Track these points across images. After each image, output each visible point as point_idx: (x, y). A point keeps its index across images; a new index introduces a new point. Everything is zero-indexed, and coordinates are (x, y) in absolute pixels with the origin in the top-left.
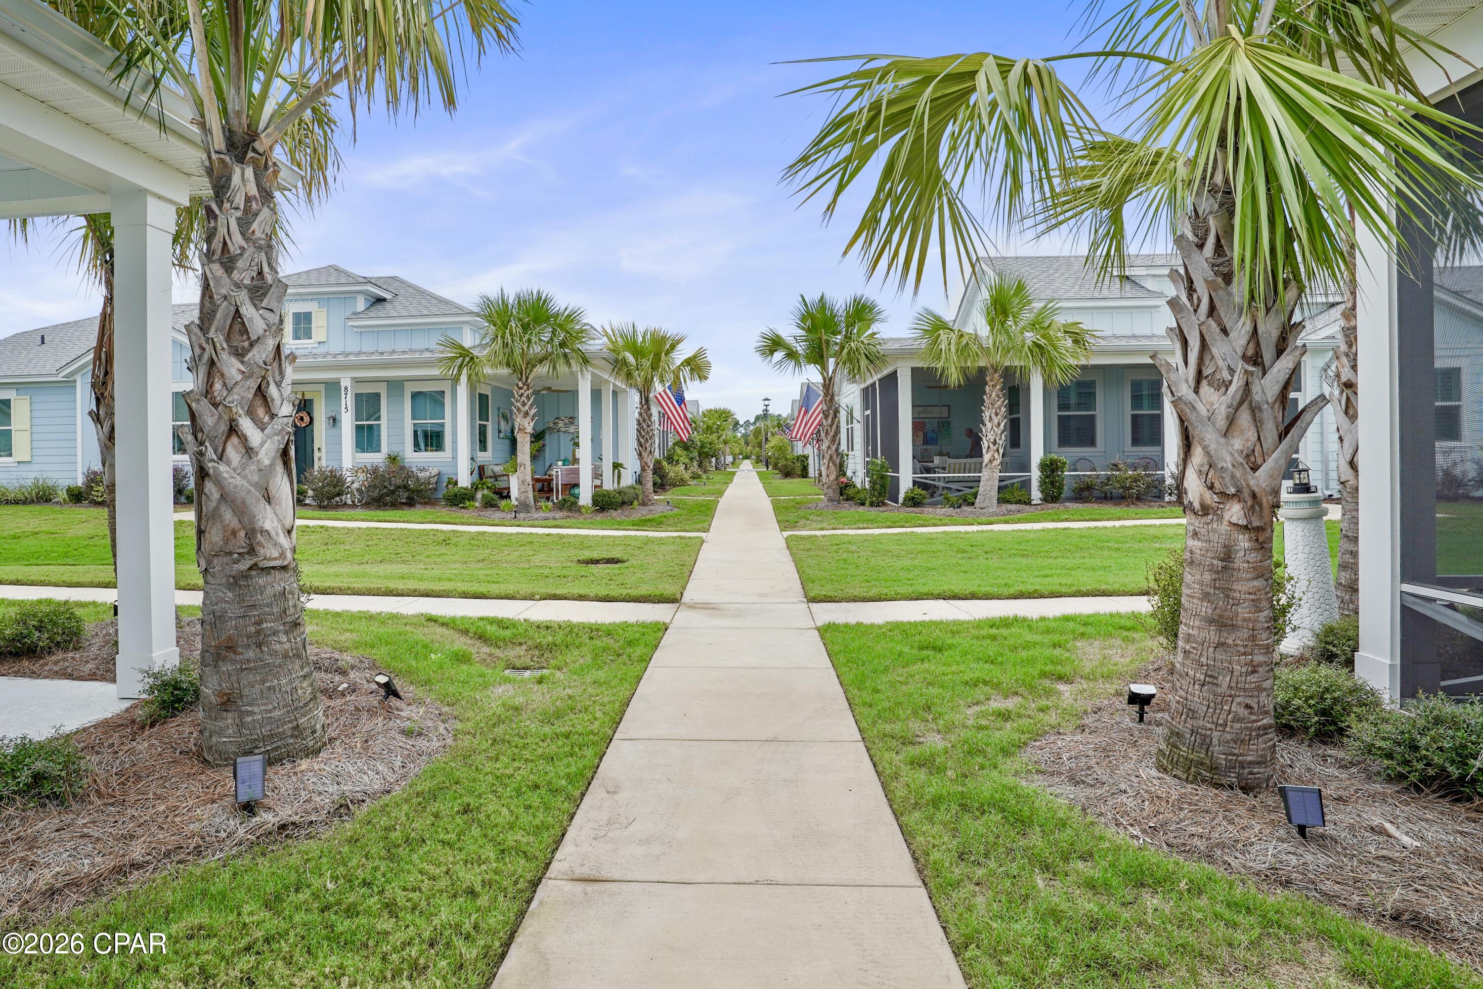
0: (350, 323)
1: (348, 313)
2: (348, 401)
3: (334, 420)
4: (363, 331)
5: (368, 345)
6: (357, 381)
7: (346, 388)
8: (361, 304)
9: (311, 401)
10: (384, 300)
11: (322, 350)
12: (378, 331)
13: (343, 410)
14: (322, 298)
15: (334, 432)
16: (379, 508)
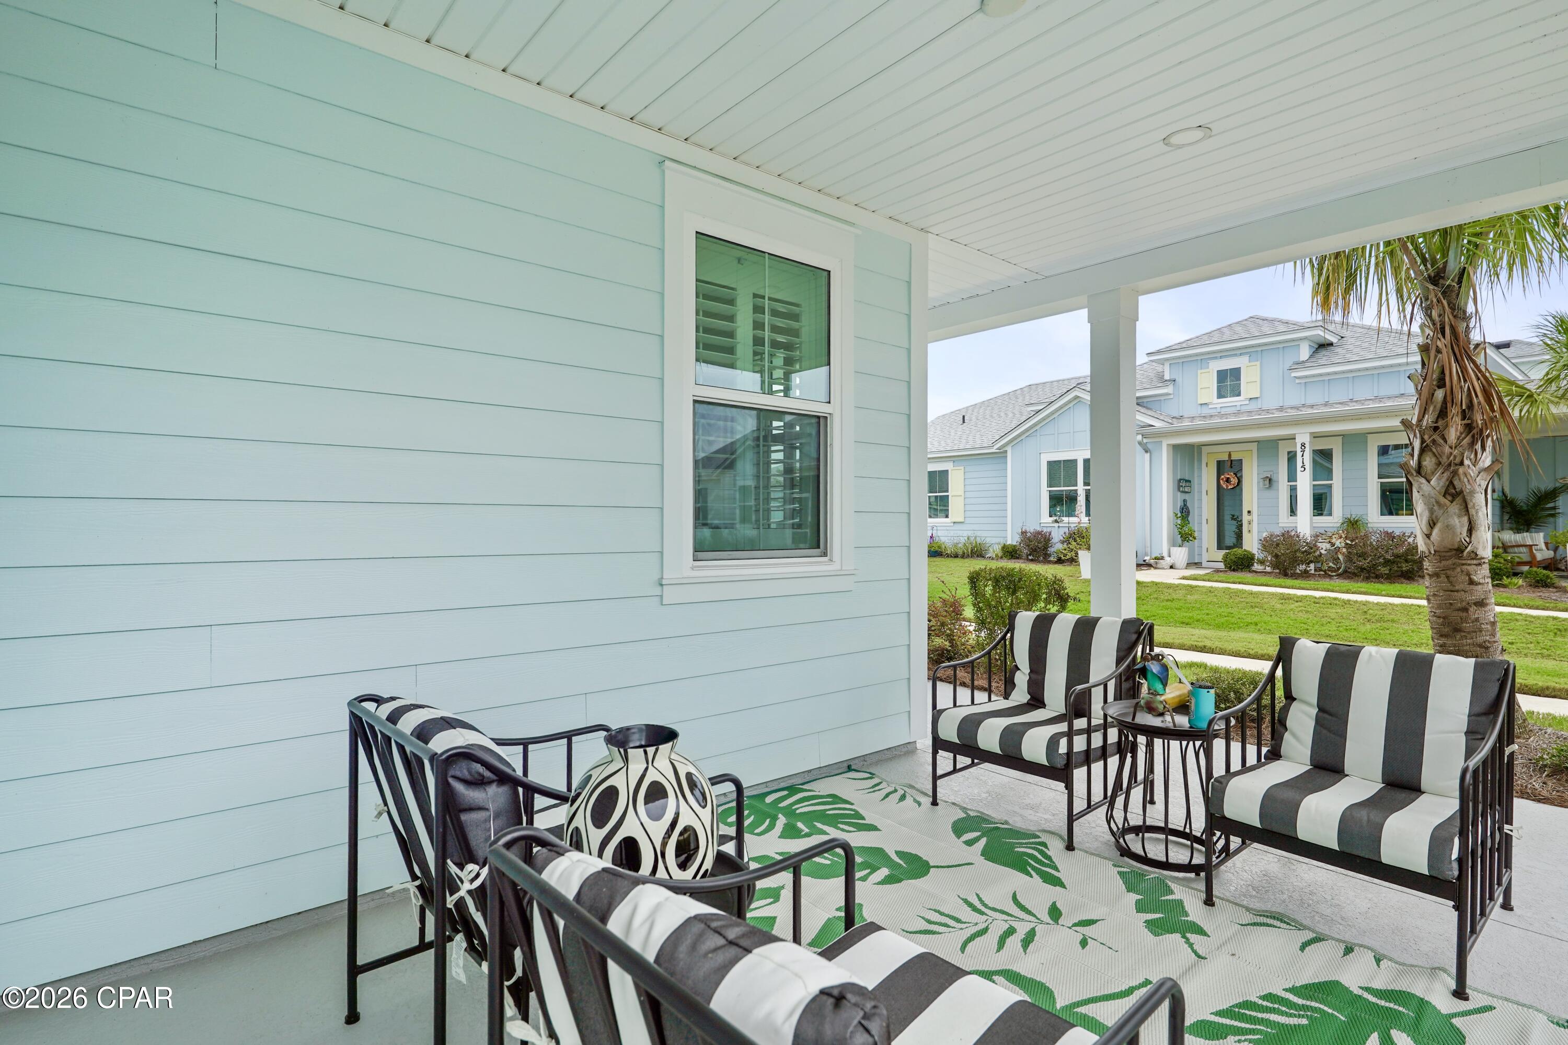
0: (1293, 374)
1: (1289, 364)
2: (1305, 459)
3: (1270, 480)
4: (1307, 382)
5: (1315, 396)
6: (1315, 436)
7: (1303, 445)
8: (1305, 352)
9: (1240, 461)
10: (1331, 344)
11: (1253, 406)
12: (1328, 380)
13: (1299, 468)
14: (1252, 352)
15: (1269, 494)
16: (1367, 579)
